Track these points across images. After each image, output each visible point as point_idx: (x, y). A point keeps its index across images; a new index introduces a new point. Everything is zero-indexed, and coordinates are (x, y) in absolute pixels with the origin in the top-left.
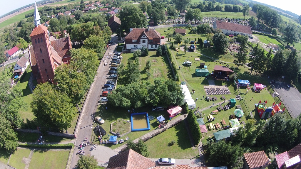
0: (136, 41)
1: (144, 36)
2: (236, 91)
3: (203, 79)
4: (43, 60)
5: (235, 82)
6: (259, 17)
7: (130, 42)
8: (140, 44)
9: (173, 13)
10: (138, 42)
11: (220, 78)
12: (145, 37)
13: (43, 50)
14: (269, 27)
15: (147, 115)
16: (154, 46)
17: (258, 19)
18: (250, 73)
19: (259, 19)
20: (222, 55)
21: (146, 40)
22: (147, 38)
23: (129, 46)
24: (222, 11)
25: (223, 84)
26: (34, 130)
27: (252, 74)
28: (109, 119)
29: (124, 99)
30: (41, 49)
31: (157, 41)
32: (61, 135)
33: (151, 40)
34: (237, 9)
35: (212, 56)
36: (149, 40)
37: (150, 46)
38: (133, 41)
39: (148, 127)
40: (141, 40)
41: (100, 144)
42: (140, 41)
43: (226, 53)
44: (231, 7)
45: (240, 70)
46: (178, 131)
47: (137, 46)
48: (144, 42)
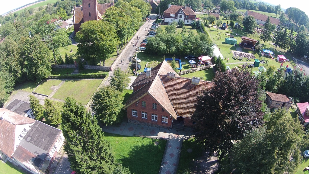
0: (174, 16)
1: (181, 12)
2: (261, 58)
3: (232, 46)
4: (90, 14)
5: (260, 51)
6: (290, 17)
7: (168, 16)
8: (177, 18)
10: (176, 17)
11: (247, 47)
12: (182, 13)
13: (92, 5)
14: (299, 26)
15: (180, 61)
16: (190, 21)
18: (275, 49)
19: (290, 19)
20: (250, 34)
21: (183, 16)
22: (184, 14)
23: (167, 20)
24: (256, 10)
25: (249, 52)
27: (276, 50)
28: (145, 61)
30: (89, 4)
31: (193, 17)
32: (98, 68)
33: (187, 16)
34: (271, 10)
35: (241, 34)
36: (185, 16)
37: (186, 21)
38: (171, 15)
40: (179, 15)
41: (134, 75)
42: (177, 16)
43: (254, 33)
44: (264, 7)
45: (266, 46)
46: (207, 74)
47: (174, 20)
48: (181, 17)
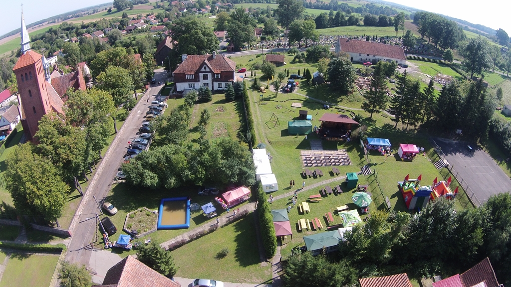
0: (192, 77)
1: (205, 68)
2: (363, 160)
3: (301, 138)
4: (34, 108)
5: (362, 142)
6: (423, 32)
7: (182, 78)
8: (199, 81)
9: (272, 31)
10: (196, 79)
11: (334, 137)
12: (208, 69)
13: (34, 92)
14: (440, 49)
15: (189, 204)
16: (223, 84)
17: (421, 36)
18: (394, 126)
19: (423, 36)
20: (342, 97)
21: (210, 75)
22: (211, 71)
23: (180, 86)
24: (359, 25)
25: (338, 147)
26: (13, 222)
27: (397, 127)
28: (126, 208)
29: (148, 173)
30: (30, 91)
31: (227, 75)
32: (50, 230)
33: (217, 74)
34: (386, 21)
35: (325, 99)
36: (213, 75)
37: (216, 85)
38: (188, 77)
39: (186, 222)
40: (201, 75)
41: (105, 248)
42: (198, 77)
43: (351, 93)
44: (374, 18)
45: (375, 121)
46: (239, 233)
47: (194, 85)
48: (205, 77)
